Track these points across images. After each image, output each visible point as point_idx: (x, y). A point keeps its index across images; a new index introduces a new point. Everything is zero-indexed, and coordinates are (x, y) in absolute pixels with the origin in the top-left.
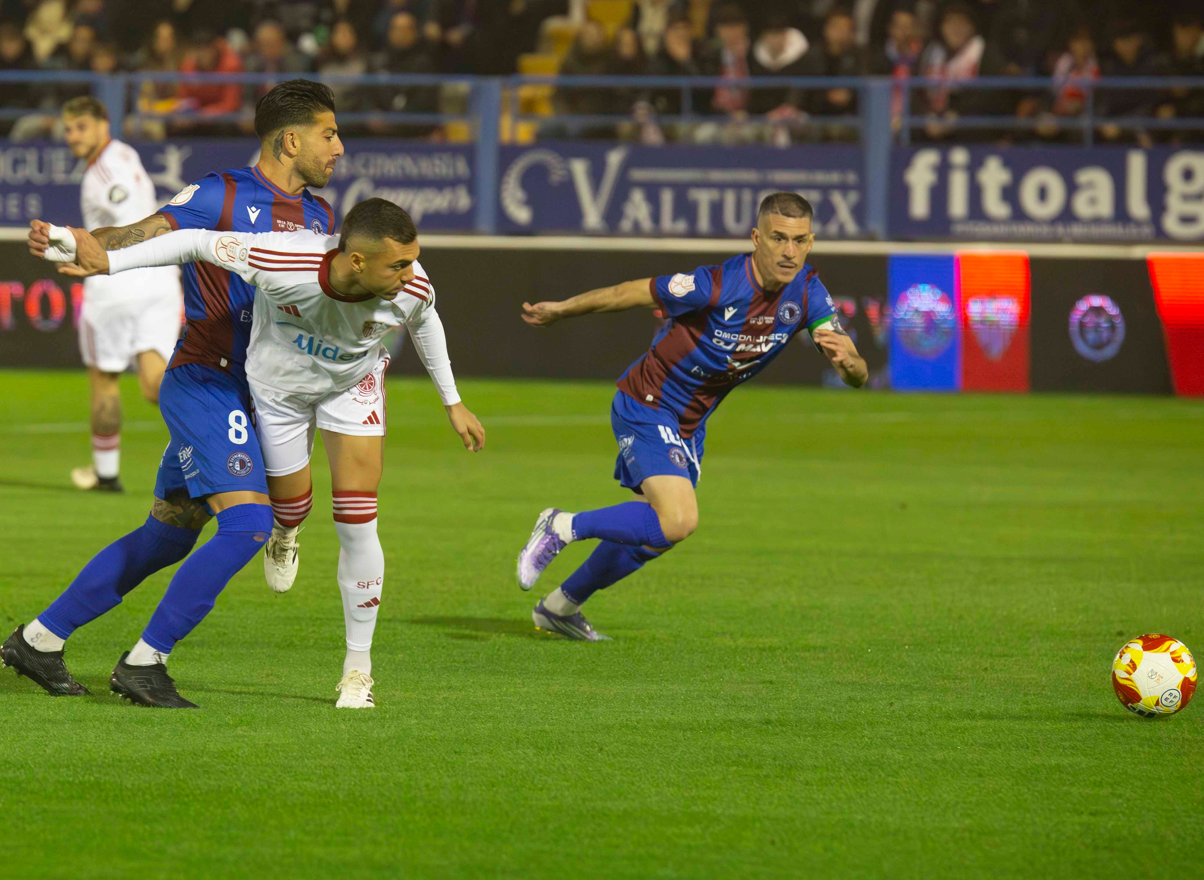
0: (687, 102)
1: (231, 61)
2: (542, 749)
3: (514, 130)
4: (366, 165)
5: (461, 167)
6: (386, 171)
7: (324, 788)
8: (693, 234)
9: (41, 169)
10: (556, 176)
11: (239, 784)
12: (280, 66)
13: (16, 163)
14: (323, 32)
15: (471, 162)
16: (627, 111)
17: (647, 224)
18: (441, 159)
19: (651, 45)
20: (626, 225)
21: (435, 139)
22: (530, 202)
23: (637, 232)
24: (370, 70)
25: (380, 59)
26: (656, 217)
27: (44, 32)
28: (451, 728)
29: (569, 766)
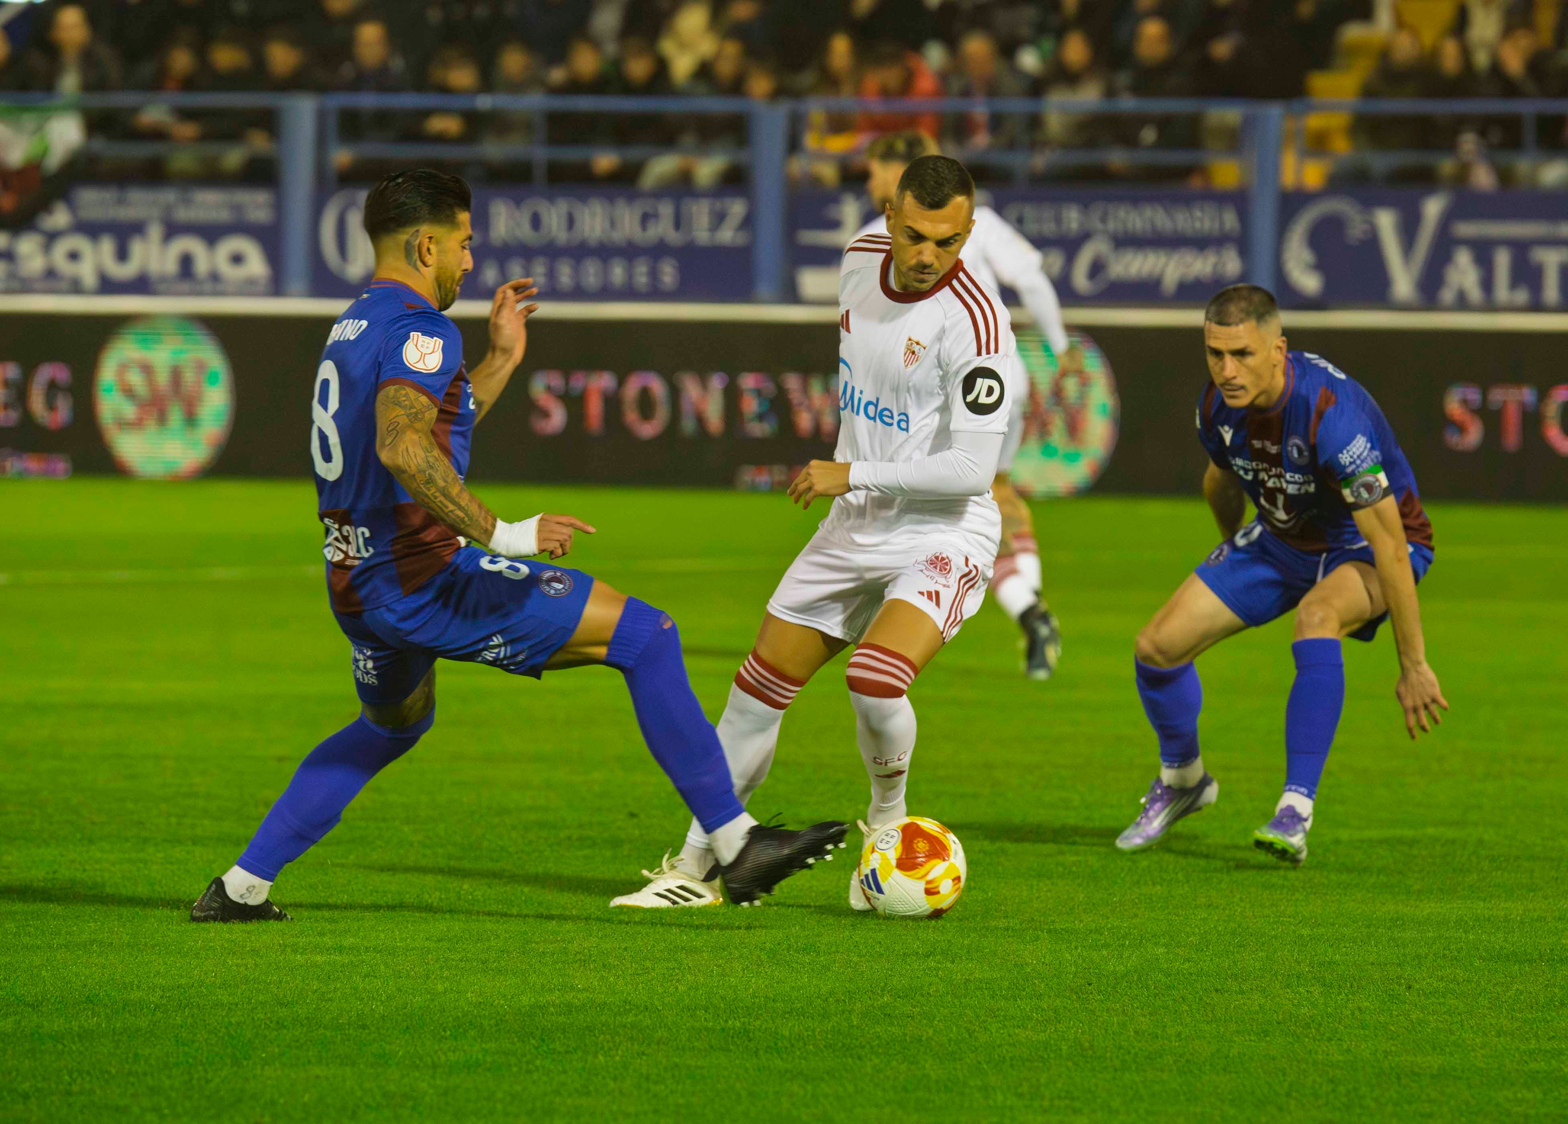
0: (1529, 134)
1: (926, 83)
2: (1331, 986)
3: (1299, 172)
4: (1104, 220)
5: (1230, 220)
6: (1130, 225)
7: (1043, 1037)
8: (1536, 306)
9: (677, 225)
10: (1356, 230)
11: (931, 1032)
12: (992, 90)
13: (646, 219)
14: (1048, 44)
15: (1243, 216)
16: (1450, 146)
17: (1475, 294)
18: (1202, 211)
19: (1482, 59)
20: (1448, 295)
21: (1196, 183)
22: (1321, 266)
23: (1462, 304)
24: (1110, 93)
25: (1123, 79)
26: (1487, 284)
27: (683, 46)
28: (1212, 960)
29: (1367, 1008)
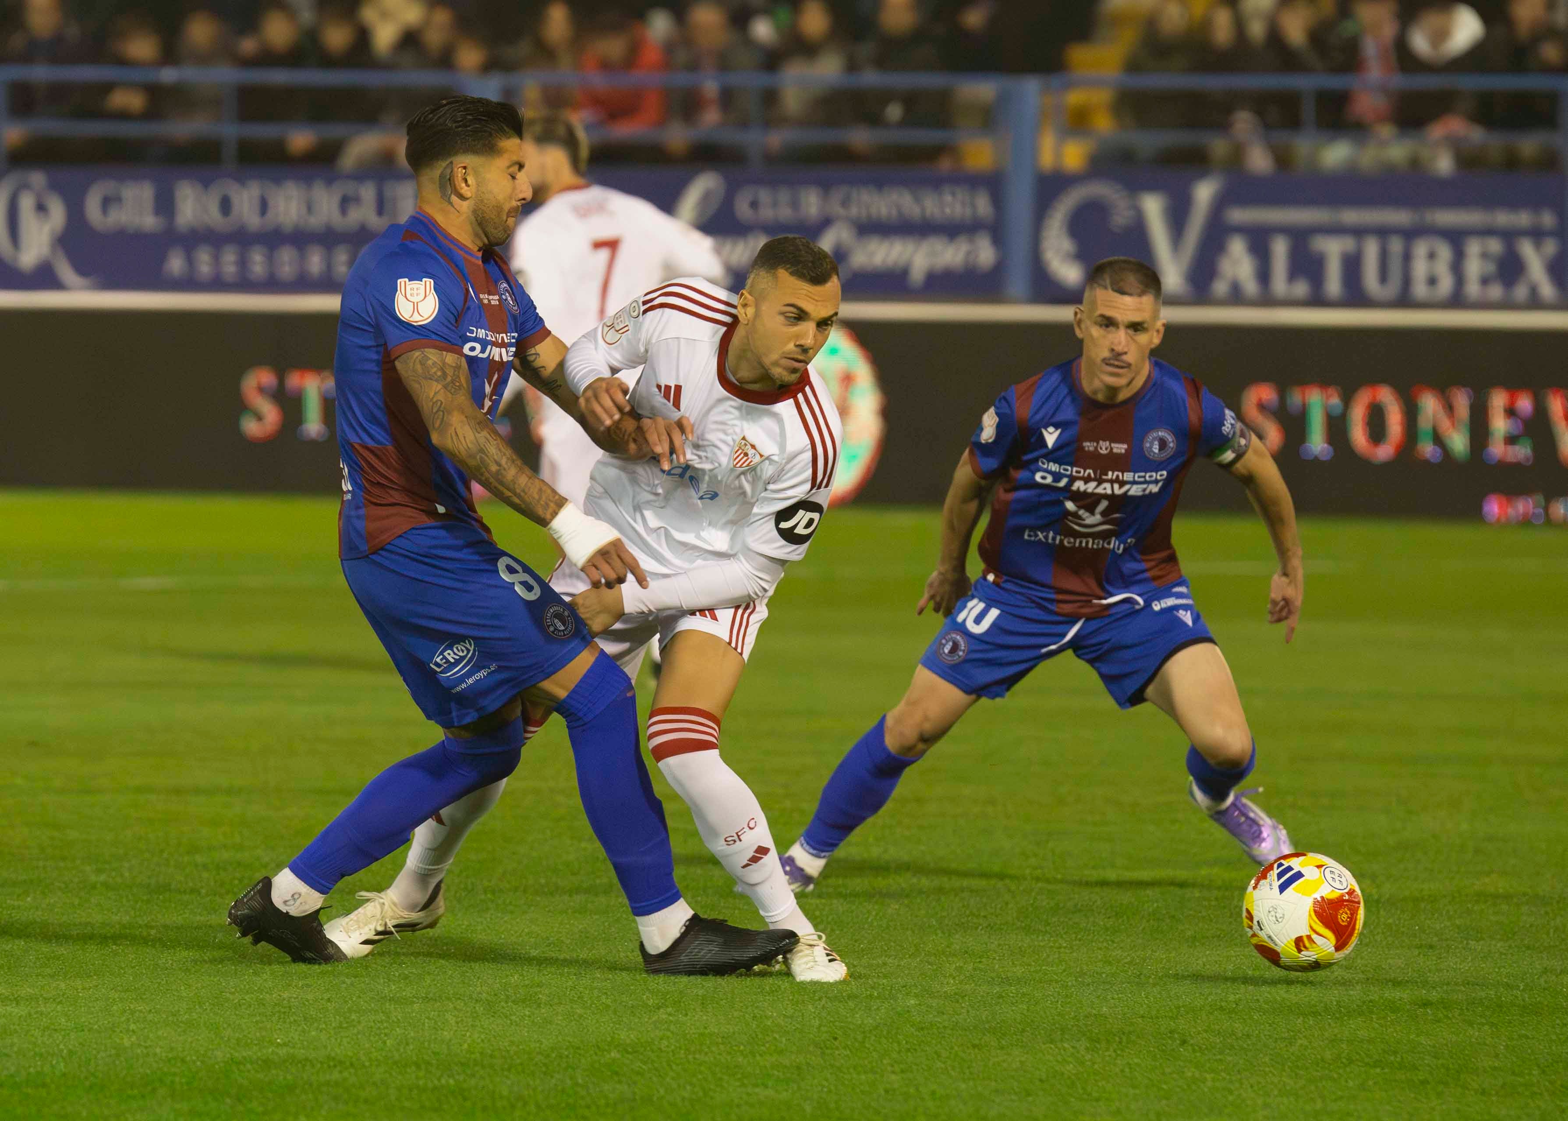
1: (652, 54)
2: (1098, 1041)
3: (1058, 154)
4: (845, 203)
5: (983, 206)
6: (874, 211)
7: (784, 1095)
8: (1317, 300)
9: (380, 211)
10: (1121, 218)
11: (662, 1092)
12: (724, 64)
13: (345, 203)
14: (784, 14)
15: (998, 200)
16: (1223, 126)
17: (1251, 287)
18: (953, 194)
19: (1257, 30)
20: (1220, 288)
21: (945, 165)
22: (1081, 256)
23: (1236, 297)
24: (852, 66)
25: (866, 49)
26: (1264, 276)
27: (385, 15)
28: (968, 1012)
29: (1137, 1065)
